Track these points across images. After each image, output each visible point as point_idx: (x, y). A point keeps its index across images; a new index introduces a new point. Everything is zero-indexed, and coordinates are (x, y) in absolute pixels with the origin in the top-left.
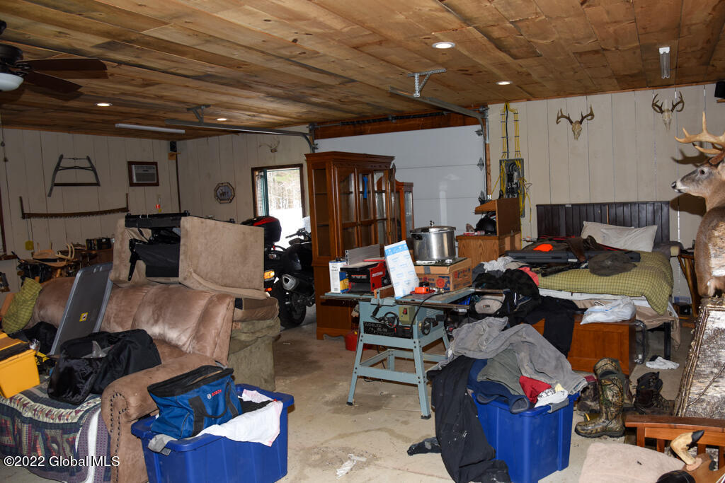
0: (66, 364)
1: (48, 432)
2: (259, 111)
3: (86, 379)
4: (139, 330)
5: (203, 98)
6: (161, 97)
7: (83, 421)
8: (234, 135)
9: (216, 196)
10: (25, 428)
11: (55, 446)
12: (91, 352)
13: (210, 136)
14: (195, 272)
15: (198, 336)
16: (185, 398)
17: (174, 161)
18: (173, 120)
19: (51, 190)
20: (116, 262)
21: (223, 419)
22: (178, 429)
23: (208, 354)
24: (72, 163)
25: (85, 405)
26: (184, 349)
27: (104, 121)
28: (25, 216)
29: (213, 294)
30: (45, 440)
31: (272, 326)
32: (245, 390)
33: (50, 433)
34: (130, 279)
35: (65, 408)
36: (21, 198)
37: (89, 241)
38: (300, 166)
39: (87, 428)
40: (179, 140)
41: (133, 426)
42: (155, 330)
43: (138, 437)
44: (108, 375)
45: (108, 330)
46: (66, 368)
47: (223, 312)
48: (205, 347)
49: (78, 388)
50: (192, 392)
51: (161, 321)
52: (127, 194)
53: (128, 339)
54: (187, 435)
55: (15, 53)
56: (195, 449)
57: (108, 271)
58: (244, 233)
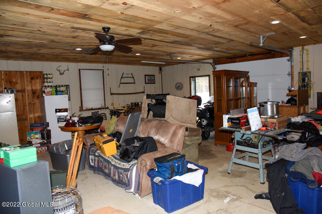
0: (126, 147)
1: (119, 170)
2: (194, 55)
3: (132, 153)
4: (150, 137)
5: (173, 50)
6: (158, 51)
7: (131, 168)
8: (183, 64)
9: (176, 87)
10: (112, 168)
11: (121, 175)
12: (134, 143)
13: (174, 65)
14: (171, 116)
15: (171, 141)
16: (167, 164)
17: (161, 75)
18: (162, 59)
19: (120, 85)
20: (143, 111)
21: (181, 174)
22: (165, 176)
23: (175, 148)
24: (126, 76)
25: (132, 162)
26: (166, 145)
27: (138, 60)
28: (112, 94)
29: (178, 125)
30: (118, 173)
31: (199, 139)
32: (189, 163)
33: (120, 171)
34: (147, 118)
35: (125, 163)
36: (110, 88)
37: (132, 103)
38: (209, 76)
39: (132, 171)
40: (163, 66)
41: (148, 172)
42: (156, 137)
43: (150, 177)
44: (140, 153)
45: (139, 136)
46: (126, 149)
47: (181, 133)
48: (174, 145)
49: (129, 156)
50: (170, 162)
51: (158, 134)
52: (144, 87)
53: (147, 140)
54: (167, 178)
55: (112, 38)
56: (170, 184)
57: (140, 114)
58: (189, 102)
